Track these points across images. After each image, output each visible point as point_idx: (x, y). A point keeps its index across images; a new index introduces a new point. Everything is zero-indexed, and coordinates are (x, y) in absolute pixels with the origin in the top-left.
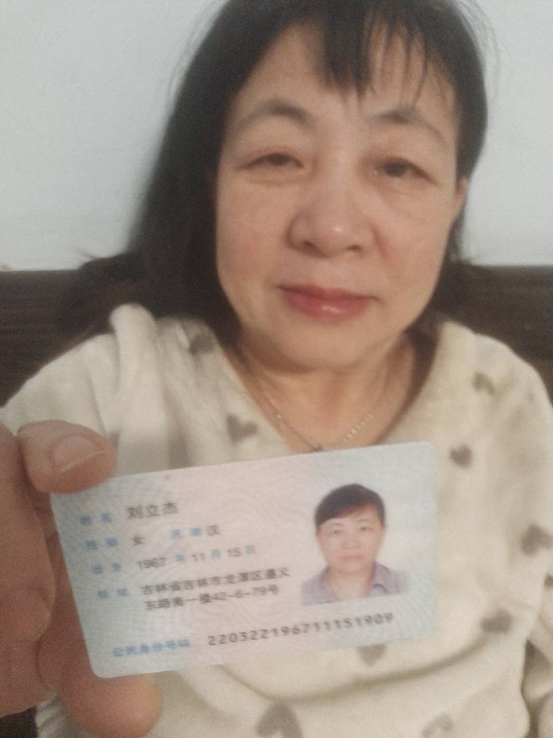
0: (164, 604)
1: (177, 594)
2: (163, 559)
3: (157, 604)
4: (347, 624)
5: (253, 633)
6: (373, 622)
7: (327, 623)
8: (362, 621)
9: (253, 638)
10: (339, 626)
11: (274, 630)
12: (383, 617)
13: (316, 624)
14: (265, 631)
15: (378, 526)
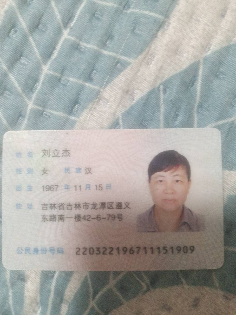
0: (53, 218)
1: (61, 212)
2: (58, 186)
3: (48, 218)
4: (165, 251)
5: (104, 249)
6: (182, 252)
7: (152, 248)
8: (175, 250)
9: (104, 253)
10: (159, 252)
11: (118, 249)
12: (189, 249)
13: (145, 248)
14: (112, 249)
15: (186, 180)
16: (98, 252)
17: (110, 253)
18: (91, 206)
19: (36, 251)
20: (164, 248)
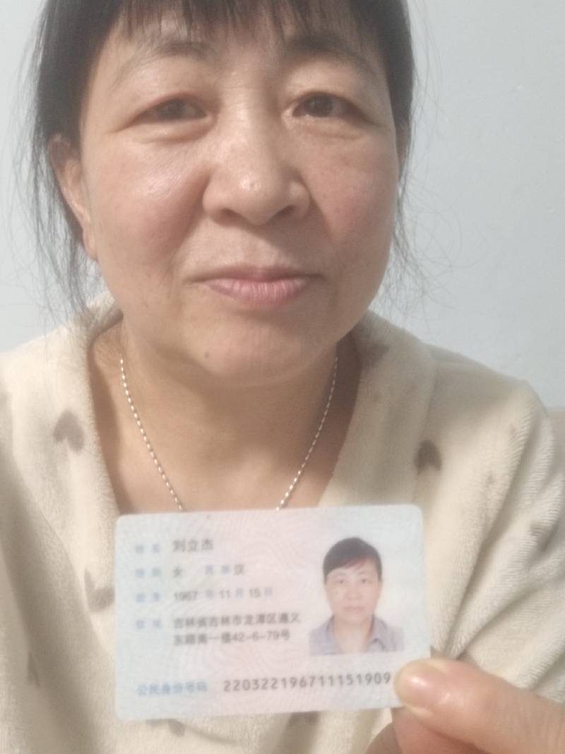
0: (190, 639)
1: (202, 630)
2: (196, 592)
3: (184, 640)
4: (349, 681)
5: (264, 682)
6: (373, 682)
7: (331, 678)
8: (363, 679)
9: (264, 688)
10: (342, 683)
11: (284, 680)
12: (382, 676)
13: (322, 678)
14: (275, 681)
15: (376, 579)
16: (255, 686)
17: (274, 687)
18: (244, 621)
19: (166, 689)
20: (349, 677)
